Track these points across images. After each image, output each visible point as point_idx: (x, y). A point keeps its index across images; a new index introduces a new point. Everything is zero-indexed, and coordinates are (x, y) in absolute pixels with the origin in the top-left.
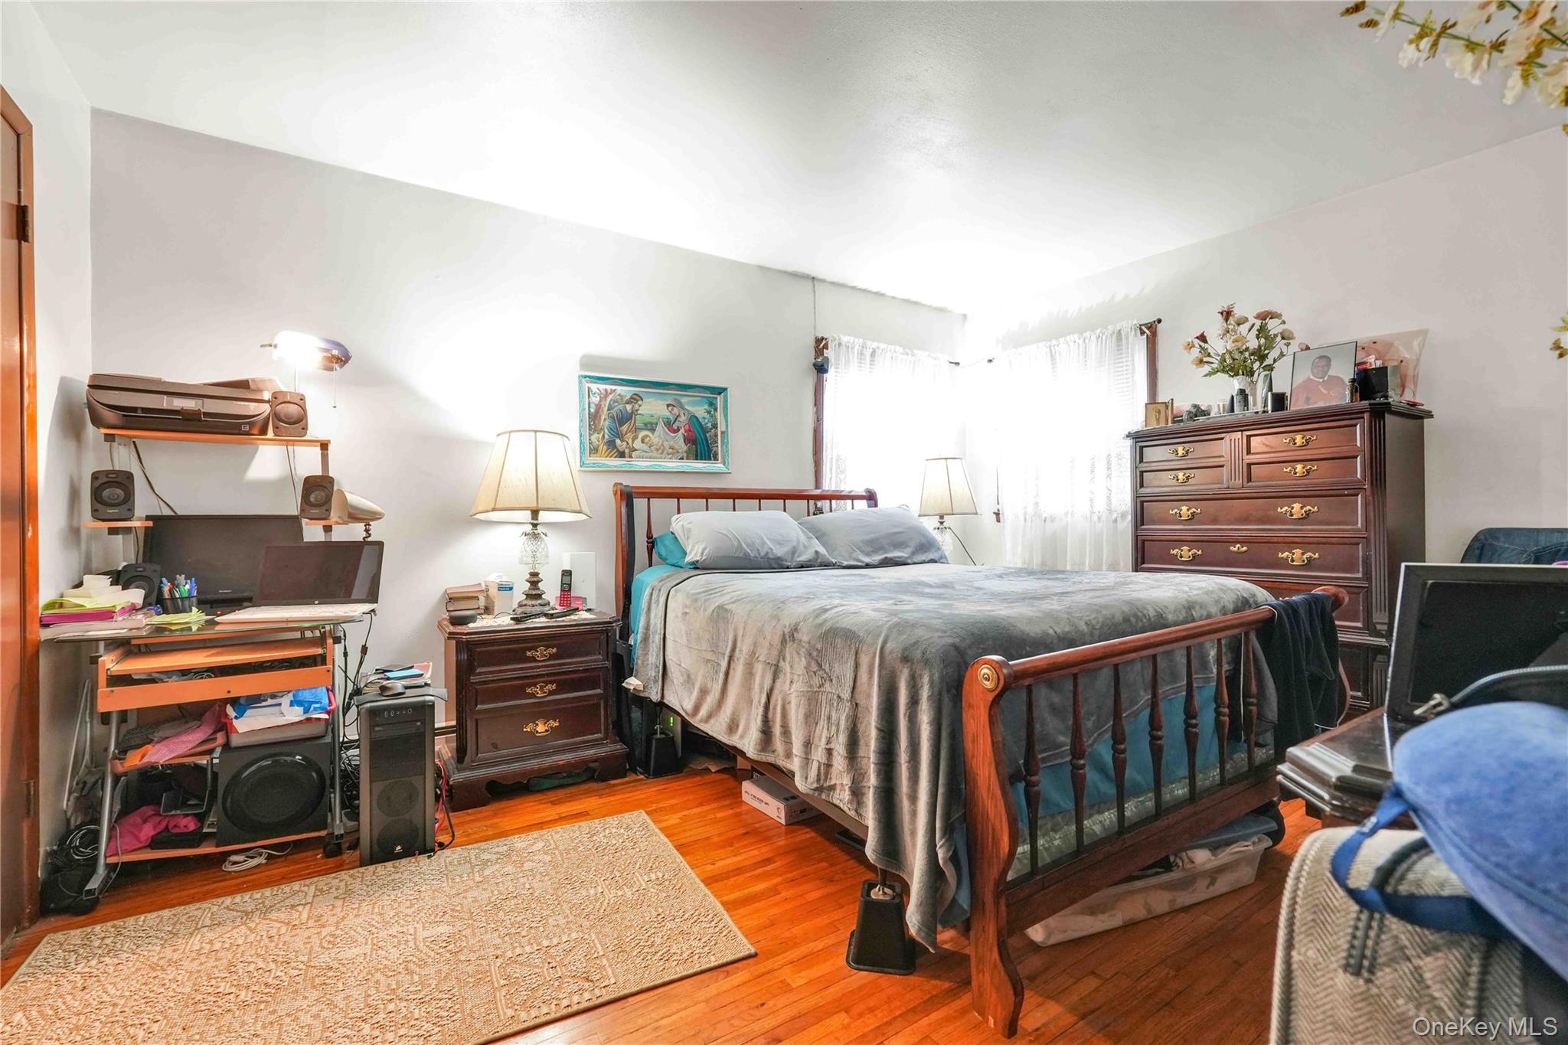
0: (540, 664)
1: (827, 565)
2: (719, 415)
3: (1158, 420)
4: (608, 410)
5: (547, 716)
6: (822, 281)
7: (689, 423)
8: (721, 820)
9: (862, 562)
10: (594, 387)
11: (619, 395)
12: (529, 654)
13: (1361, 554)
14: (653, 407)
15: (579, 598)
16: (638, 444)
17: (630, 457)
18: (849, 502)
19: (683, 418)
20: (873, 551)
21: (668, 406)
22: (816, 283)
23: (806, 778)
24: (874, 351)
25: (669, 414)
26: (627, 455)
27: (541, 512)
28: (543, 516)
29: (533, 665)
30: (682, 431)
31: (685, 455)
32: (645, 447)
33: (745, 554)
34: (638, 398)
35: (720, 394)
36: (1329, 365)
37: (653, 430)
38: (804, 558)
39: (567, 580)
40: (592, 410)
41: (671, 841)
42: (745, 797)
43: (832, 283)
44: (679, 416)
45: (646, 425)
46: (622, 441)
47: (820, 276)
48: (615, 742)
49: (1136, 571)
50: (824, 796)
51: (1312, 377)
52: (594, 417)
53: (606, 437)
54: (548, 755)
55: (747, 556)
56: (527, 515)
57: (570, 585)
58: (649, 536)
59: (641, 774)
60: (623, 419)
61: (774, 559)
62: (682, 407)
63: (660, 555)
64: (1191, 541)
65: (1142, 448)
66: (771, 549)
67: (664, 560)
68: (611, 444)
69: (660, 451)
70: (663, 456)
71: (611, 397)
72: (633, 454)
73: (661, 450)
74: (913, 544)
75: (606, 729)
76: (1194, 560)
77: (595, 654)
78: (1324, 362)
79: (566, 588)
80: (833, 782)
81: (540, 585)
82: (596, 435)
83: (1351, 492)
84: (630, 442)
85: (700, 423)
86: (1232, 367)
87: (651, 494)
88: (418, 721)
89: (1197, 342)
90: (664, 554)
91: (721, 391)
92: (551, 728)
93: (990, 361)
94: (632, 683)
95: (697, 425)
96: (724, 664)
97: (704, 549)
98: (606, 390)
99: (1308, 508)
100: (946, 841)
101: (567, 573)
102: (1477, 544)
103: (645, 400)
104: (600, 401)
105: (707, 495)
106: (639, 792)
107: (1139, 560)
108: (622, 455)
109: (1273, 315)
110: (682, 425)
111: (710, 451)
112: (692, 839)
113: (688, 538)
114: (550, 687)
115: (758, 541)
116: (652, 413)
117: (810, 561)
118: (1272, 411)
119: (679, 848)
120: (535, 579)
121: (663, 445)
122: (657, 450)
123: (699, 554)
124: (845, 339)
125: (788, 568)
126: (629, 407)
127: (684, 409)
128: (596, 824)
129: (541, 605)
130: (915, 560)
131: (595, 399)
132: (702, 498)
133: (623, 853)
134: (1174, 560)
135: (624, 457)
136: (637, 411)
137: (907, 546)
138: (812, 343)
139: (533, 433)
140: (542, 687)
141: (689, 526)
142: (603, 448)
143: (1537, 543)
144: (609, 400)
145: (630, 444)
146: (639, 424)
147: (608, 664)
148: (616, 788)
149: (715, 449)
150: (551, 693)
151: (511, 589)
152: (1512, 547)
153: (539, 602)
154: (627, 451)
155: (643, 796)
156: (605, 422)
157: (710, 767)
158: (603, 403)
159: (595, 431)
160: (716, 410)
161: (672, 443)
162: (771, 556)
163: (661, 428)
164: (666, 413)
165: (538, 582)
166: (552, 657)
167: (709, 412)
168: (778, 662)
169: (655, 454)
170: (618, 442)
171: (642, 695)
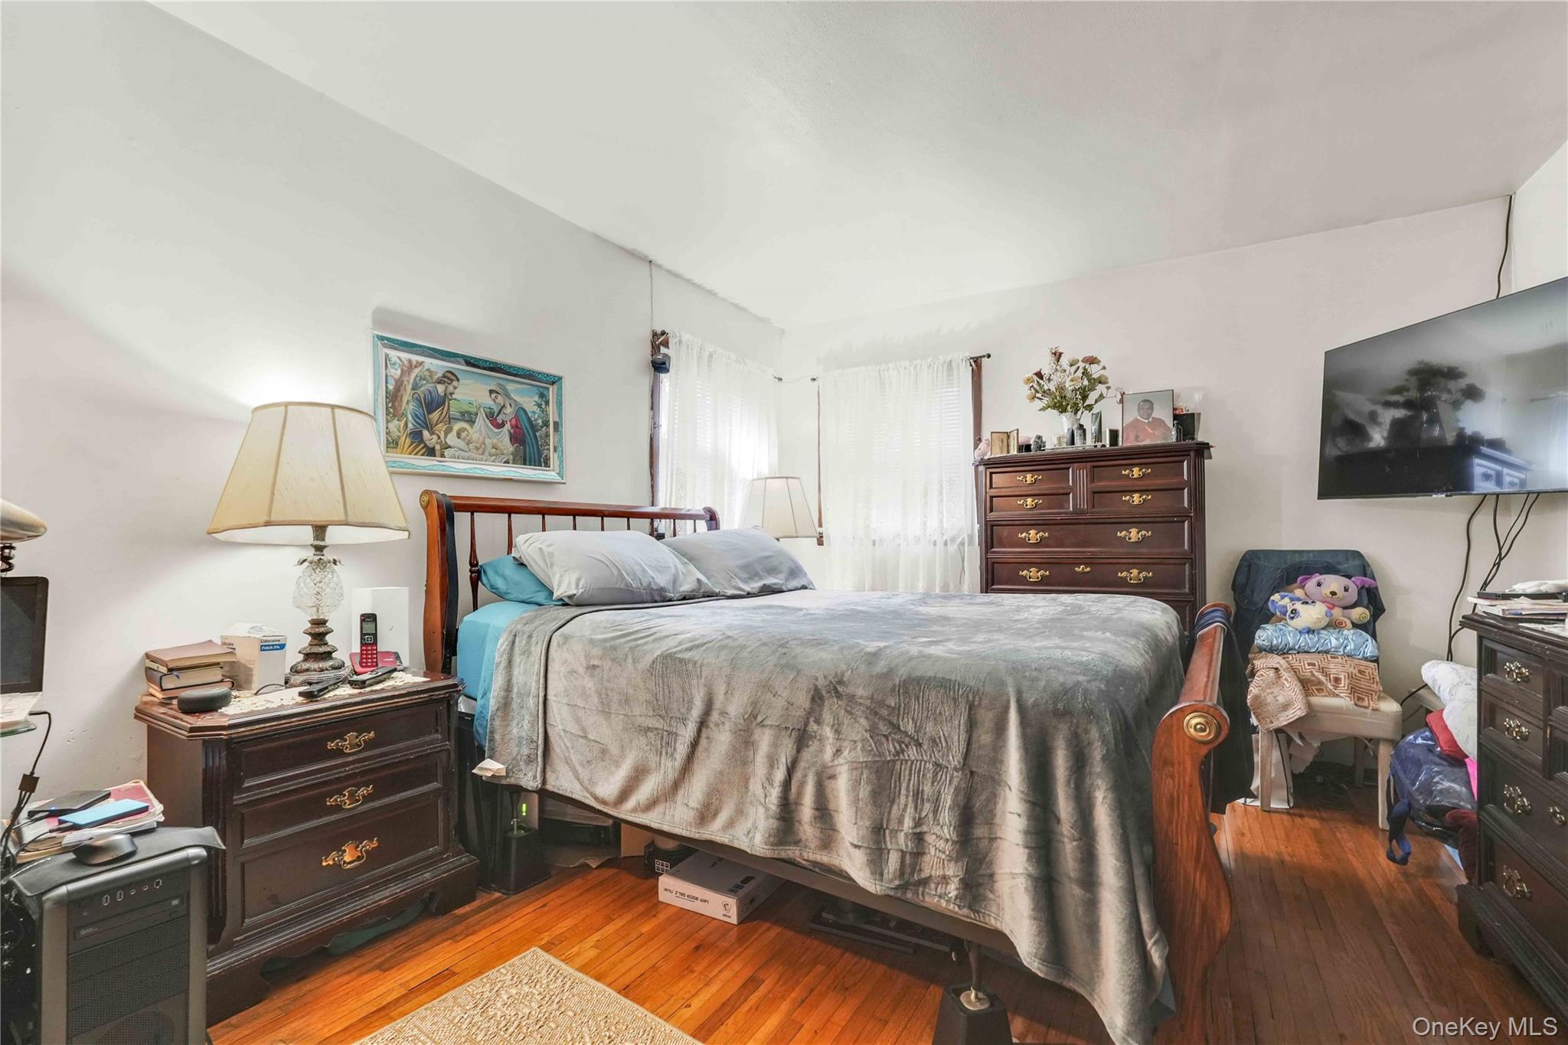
0: (351, 759)
1: (710, 595)
2: (551, 409)
3: (1001, 448)
4: (412, 389)
5: (357, 837)
6: (659, 267)
7: (517, 417)
8: (652, 936)
9: (743, 590)
10: (394, 354)
11: (428, 370)
12: (331, 745)
13: (1187, 573)
14: (472, 391)
15: (388, 654)
16: (451, 439)
17: (442, 456)
18: (690, 523)
19: (508, 410)
20: (750, 578)
21: (491, 392)
22: (653, 268)
23: (881, 875)
24: (711, 356)
25: (492, 403)
26: (438, 453)
27: (330, 530)
28: (334, 535)
29: (340, 761)
30: (508, 426)
31: (511, 457)
32: (461, 444)
33: (627, 585)
34: (453, 378)
35: (553, 383)
36: (1152, 408)
37: (472, 422)
38: (686, 587)
39: (369, 627)
40: (391, 387)
41: (609, 985)
42: (663, 896)
43: (669, 272)
44: (504, 406)
45: (463, 414)
46: (432, 433)
47: (659, 262)
48: (459, 853)
49: (987, 592)
50: (909, 895)
51: (1139, 418)
52: (393, 398)
53: (410, 426)
54: (363, 894)
55: (629, 589)
56: (307, 534)
57: (375, 635)
58: (473, 562)
59: (496, 891)
60: (432, 404)
61: (657, 590)
62: (507, 395)
63: (494, 589)
64: (1041, 563)
65: (991, 473)
66: (653, 578)
67: (501, 596)
68: (416, 436)
69: (480, 451)
70: (484, 457)
71: (416, 371)
72: (447, 452)
73: (481, 449)
74: (785, 568)
75: (447, 839)
76: (1043, 581)
77: (430, 733)
78: (1147, 405)
79: (369, 640)
80: (924, 875)
81: (328, 638)
82: (396, 422)
83: (1180, 519)
84: (442, 435)
85: (529, 419)
86: (1060, 404)
87: (475, 508)
88: (174, 898)
89: (1035, 378)
90: (500, 584)
91: (555, 381)
92: (367, 852)
93: (814, 380)
94: (489, 767)
95: (525, 420)
96: (688, 732)
97: (578, 580)
98: (410, 361)
99: (1143, 532)
100: (1160, 936)
101: (369, 619)
102: (1246, 564)
103: (461, 381)
104: (402, 374)
105: (544, 511)
106: (509, 920)
107: (990, 581)
108: (431, 452)
109: (1092, 361)
110: (507, 419)
111: (540, 454)
112: (635, 973)
113: (552, 565)
114: (363, 791)
115: (637, 569)
116: (472, 399)
117: (693, 591)
118: (1111, 445)
119: (625, 991)
120: (322, 630)
121: (484, 444)
122: (477, 449)
123: (573, 586)
124: (686, 337)
125: (670, 601)
126: (441, 388)
127: (509, 398)
128: (477, 987)
129: (334, 668)
130: (790, 587)
131: (396, 373)
132: (539, 513)
133: (553, 1025)
134: (1024, 581)
135: (435, 456)
136: (451, 394)
137: (780, 572)
138: (649, 337)
139: (329, 410)
140: (352, 795)
141: (550, 549)
142: (405, 441)
143: (1285, 563)
144: (413, 376)
145: (442, 438)
146: (453, 412)
147: (450, 745)
148: (471, 920)
149: (545, 452)
150: (367, 799)
151: (282, 647)
152: (1270, 565)
153: (330, 663)
154: (438, 447)
155: (518, 924)
156: (409, 406)
157: (588, 862)
158: (405, 379)
159: (395, 416)
160: (547, 403)
161: (495, 441)
162: (654, 587)
163: (481, 421)
164: (488, 401)
165: (324, 634)
166: (370, 745)
167: (539, 406)
168: (806, 725)
169: (474, 455)
170: (426, 434)
171: (504, 782)
